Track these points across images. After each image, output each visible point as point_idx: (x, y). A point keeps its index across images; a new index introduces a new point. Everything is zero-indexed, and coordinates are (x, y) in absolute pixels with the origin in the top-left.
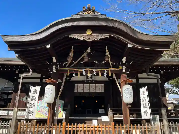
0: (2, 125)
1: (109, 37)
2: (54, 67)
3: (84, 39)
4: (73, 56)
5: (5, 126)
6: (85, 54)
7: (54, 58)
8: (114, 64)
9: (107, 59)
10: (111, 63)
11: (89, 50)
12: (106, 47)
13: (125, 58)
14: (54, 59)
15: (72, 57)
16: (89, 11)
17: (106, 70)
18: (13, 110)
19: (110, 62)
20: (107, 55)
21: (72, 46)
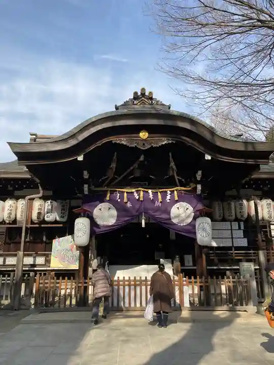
0: (3, 282)
1: (174, 142)
2: (86, 187)
3: (136, 146)
4: (116, 168)
5: (8, 282)
6: (136, 165)
7: (85, 173)
8: (183, 180)
9: (171, 173)
10: (178, 179)
11: (142, 158)
12: (170, 154)
13: (200, 173)
14: (86, 175)
15: (114, 170)
16: (143, 98)
17: (170, 191)
18: (15, 255)
19: (176, 177)
20: (172, 167)
21: (114, 153)
